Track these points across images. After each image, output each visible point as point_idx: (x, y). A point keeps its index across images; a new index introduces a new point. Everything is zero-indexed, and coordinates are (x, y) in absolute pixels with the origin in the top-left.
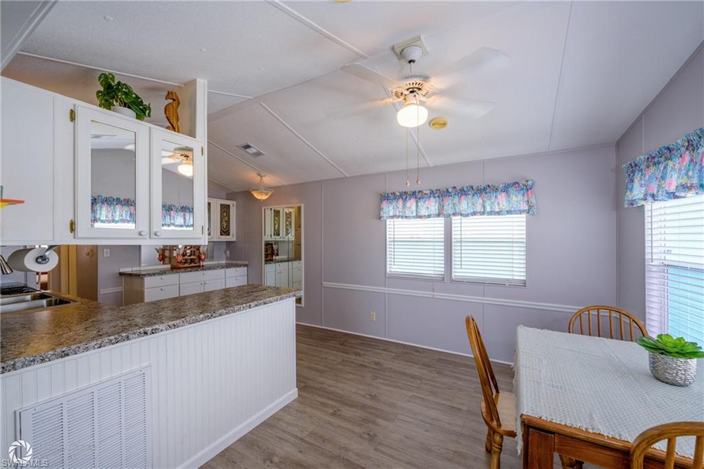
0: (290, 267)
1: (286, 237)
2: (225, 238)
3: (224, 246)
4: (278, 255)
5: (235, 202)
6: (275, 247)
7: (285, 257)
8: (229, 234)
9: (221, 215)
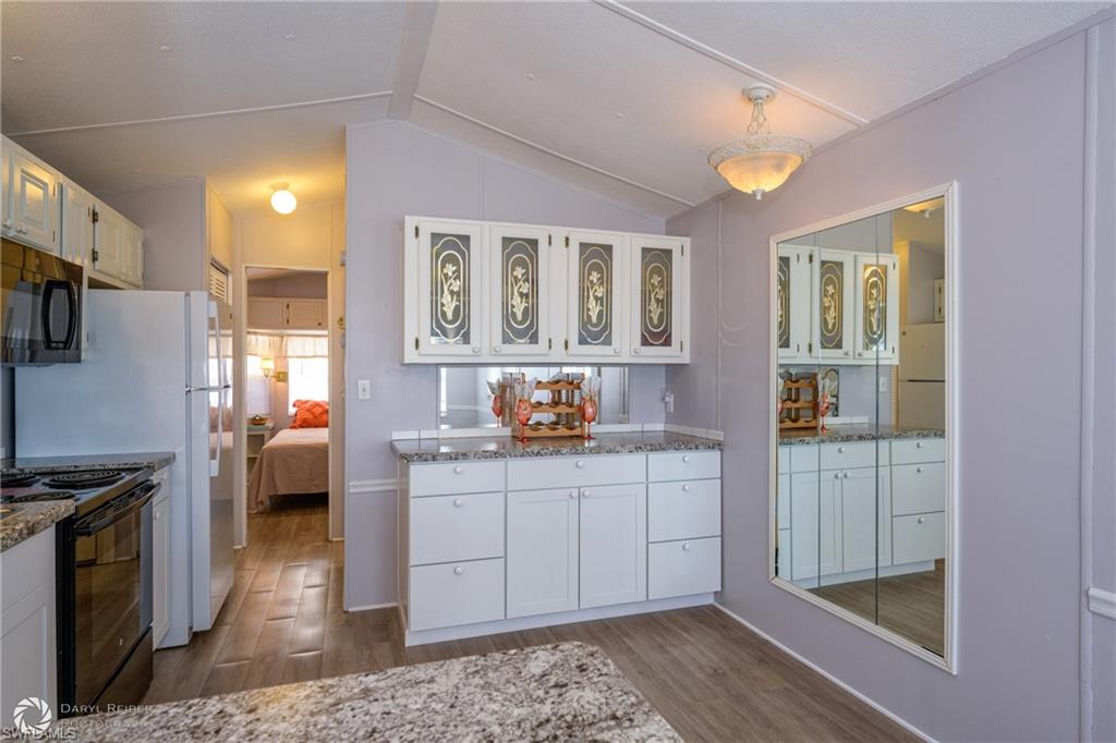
0: (884, 460)
1: (867, 354)
2: (657, 355)
3: (661, 383)
4: (836, 411)
5: (687, 241)
6: (826, 385)
7: (863, 420)
8: (667, 343)
9: (644, 283)
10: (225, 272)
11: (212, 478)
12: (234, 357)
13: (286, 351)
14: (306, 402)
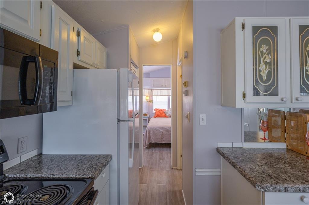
10: (137, 67)
11: (129, 168)
12: (139, 96)
13: (153, 94)
14: (158, 109)
